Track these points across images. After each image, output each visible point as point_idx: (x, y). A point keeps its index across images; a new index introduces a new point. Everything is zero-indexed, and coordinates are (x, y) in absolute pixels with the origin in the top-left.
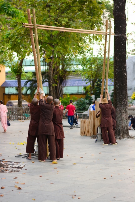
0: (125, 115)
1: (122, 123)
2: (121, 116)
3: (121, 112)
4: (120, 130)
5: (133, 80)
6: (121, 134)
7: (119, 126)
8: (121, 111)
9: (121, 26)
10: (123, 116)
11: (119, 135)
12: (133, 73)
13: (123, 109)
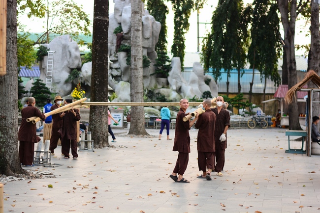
0: (105, 118)
1: (102, 128)
2: (101, 119)
3: (101, 115)
4: (99, 137)
5: (62, 70)
6: (101, 142)
7: (98, 132)
8: (101, 113)
9: (103, 7)
10: (103, 120)
11: (98, 143)
12: (62, 60)
13: (104, 110)
